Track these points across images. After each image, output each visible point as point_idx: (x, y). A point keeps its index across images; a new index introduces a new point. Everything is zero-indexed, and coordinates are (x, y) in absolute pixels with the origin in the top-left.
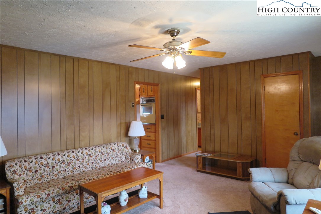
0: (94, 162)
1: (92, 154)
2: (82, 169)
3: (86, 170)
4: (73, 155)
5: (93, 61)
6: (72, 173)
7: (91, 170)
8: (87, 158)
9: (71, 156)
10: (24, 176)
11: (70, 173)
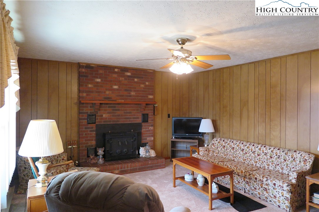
0: (266, 161)
1: (268, 153)
2: (253, 162)
3: (255, 164)
4: (252, 148)
5: (286, 56)
6: (243, 161)
7: (259, 166)
8: (262, 155)
9: (250, 148)
10: (219, 149)
11: (242, 161)
